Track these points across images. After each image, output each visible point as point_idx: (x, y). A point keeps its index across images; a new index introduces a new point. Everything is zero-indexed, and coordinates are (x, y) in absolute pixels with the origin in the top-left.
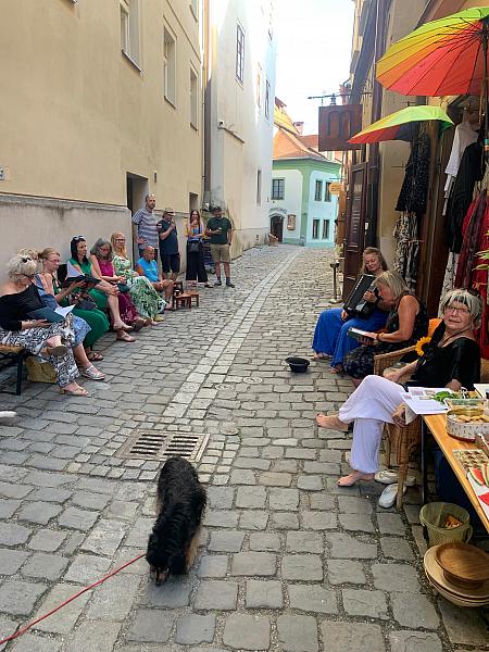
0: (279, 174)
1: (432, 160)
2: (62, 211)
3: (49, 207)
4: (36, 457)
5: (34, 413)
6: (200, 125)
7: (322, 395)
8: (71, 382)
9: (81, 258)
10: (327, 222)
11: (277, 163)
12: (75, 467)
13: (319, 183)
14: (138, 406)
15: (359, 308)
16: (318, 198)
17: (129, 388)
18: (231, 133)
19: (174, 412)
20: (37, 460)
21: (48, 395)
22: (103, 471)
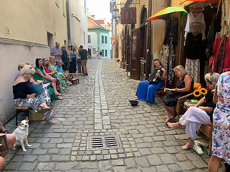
0: (89, 33)
1: (179, 26)
2: (30, 47)
3: (25, 45)
4: (54, 156)
5: (41, 135)
6: (66, 15)
7: (150, 114)
8: (51, 119)
9: (40, 66)
10: (106, 51)
11: (89, 30)
12: (73, 158)
13: (103, 37)
14: (82, 126)
15: (154, 80)
16: (103, 42)
17: (74, 119)
18: (76, 18)
19: (98, 127)
20: (55, 158)
21: (40, 126)
22: (86, 158)
